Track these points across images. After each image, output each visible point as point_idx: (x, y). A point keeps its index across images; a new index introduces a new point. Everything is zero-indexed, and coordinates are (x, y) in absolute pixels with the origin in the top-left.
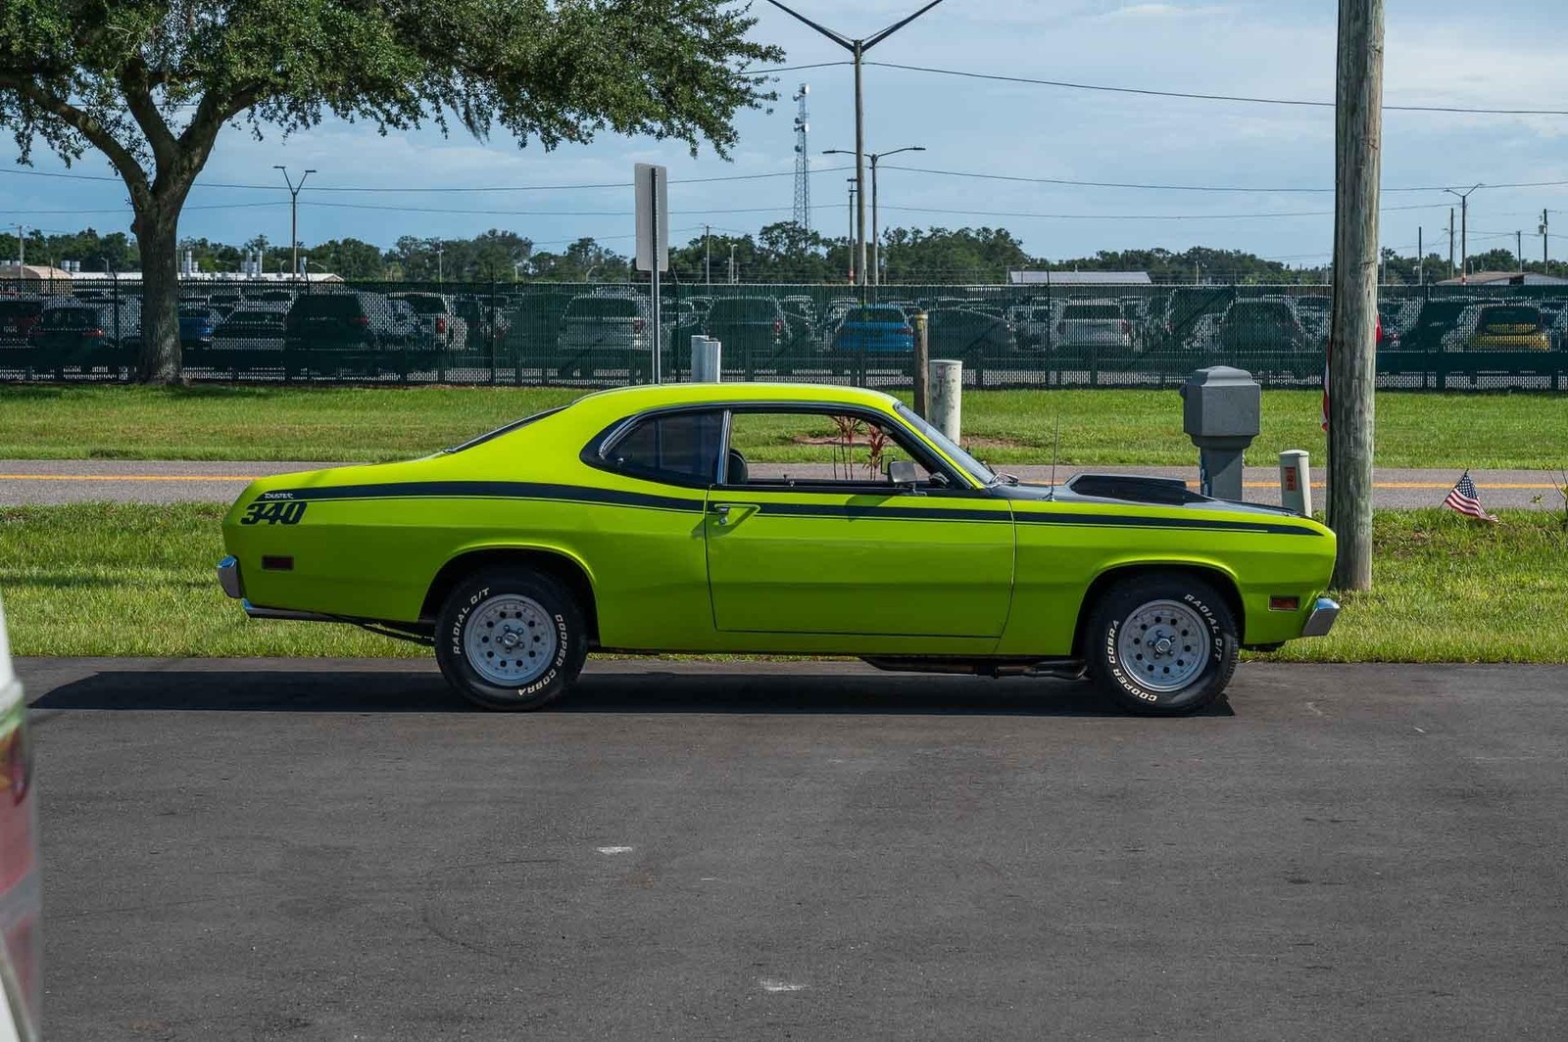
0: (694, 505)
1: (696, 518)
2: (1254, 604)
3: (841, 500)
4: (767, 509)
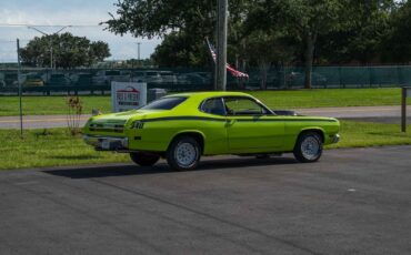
0: (223, 120)
1: (224, 123)
2: (327, 137)
3: (251, 118)
4: (238, 120)
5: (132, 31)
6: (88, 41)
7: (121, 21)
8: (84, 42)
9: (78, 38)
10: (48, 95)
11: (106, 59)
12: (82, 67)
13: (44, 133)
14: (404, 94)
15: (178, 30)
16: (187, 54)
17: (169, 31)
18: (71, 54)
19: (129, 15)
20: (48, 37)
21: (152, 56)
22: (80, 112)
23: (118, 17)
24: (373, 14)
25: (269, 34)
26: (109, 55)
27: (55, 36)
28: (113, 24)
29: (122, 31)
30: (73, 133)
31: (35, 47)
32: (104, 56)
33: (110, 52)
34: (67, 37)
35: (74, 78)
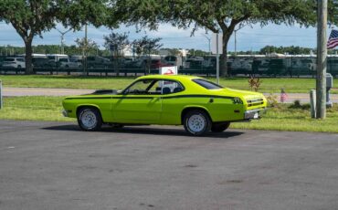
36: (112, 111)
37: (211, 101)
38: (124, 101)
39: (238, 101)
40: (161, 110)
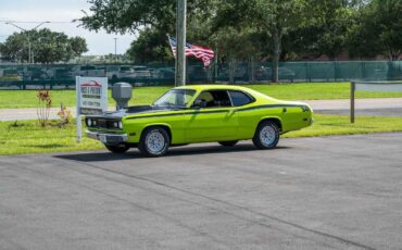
5: (105, 27)
6: (66, 37)
7: (94, 18)
8: (62, 38)
9: (56, 34)
10: (24, 89)
11: (83, 54)
12: (60, 62)
13: (15, 125)
14: (353, 89)
15: (150, 26)
16: (163, 49)
17: (142, 27)
18: (49, 50)
19: (102, 12)
20: (27, 32)
21: (128, 51)
22: (49, 105)
23: (91, 14)
24: (337, 11)
25: (239, 30)
26: (86, 50)
27: (33, 31)
28: (86, 20)
29: (96, 27)
30: (43, 125)
31: (14, 43)
32: (81, 51)
33: (88, 47)
34: (45, 33)
35: (51, 73)
36: (185, 129)
37: (285, 111)
38: (199, 117)
39: (306, 109)
40: (237, 124)
